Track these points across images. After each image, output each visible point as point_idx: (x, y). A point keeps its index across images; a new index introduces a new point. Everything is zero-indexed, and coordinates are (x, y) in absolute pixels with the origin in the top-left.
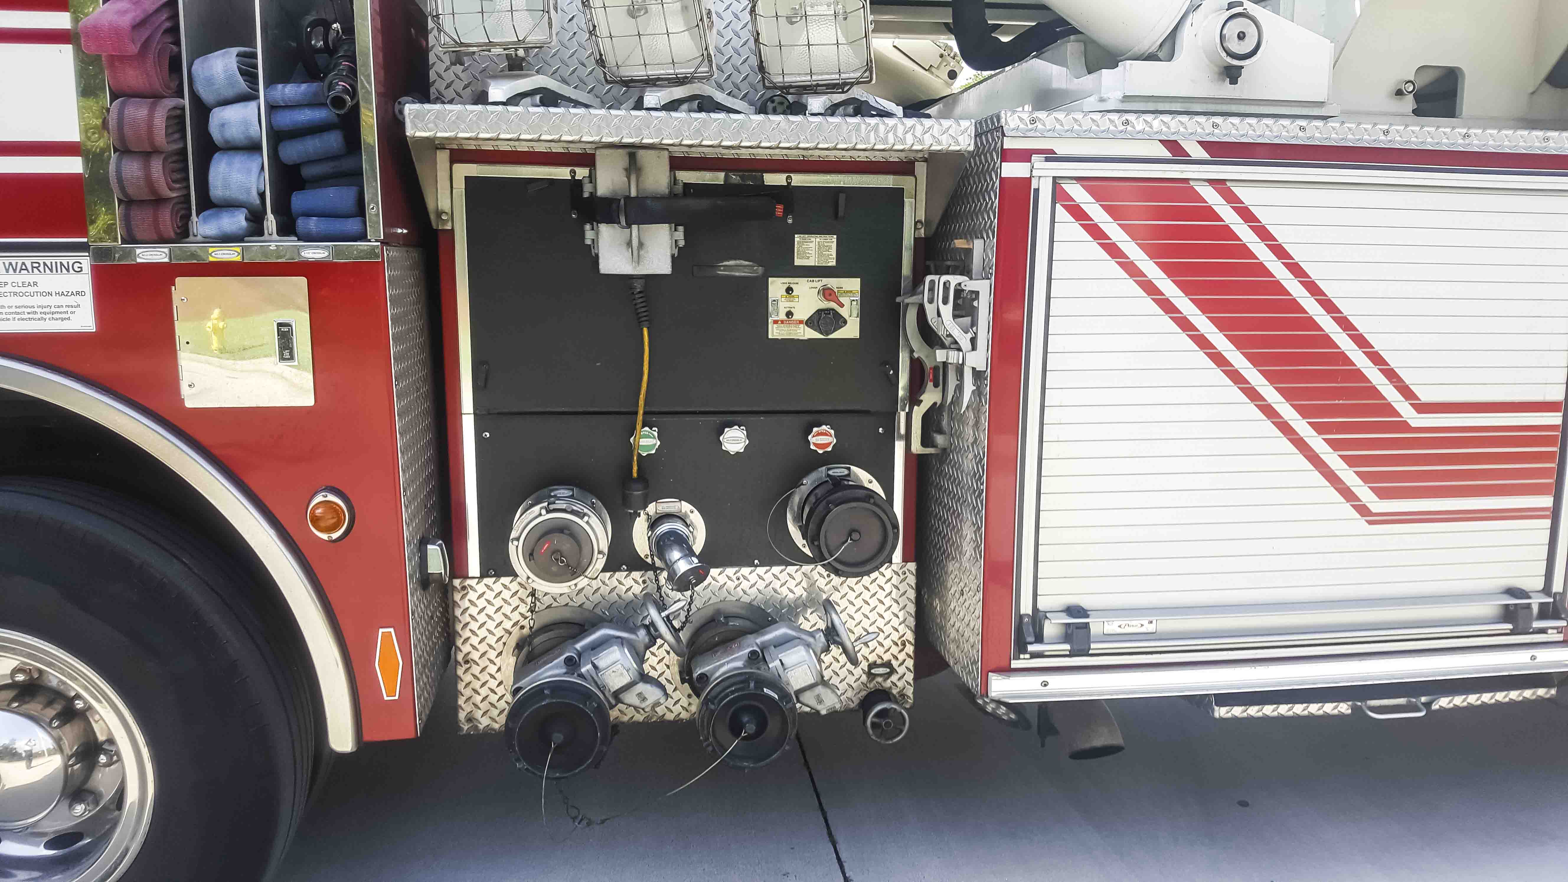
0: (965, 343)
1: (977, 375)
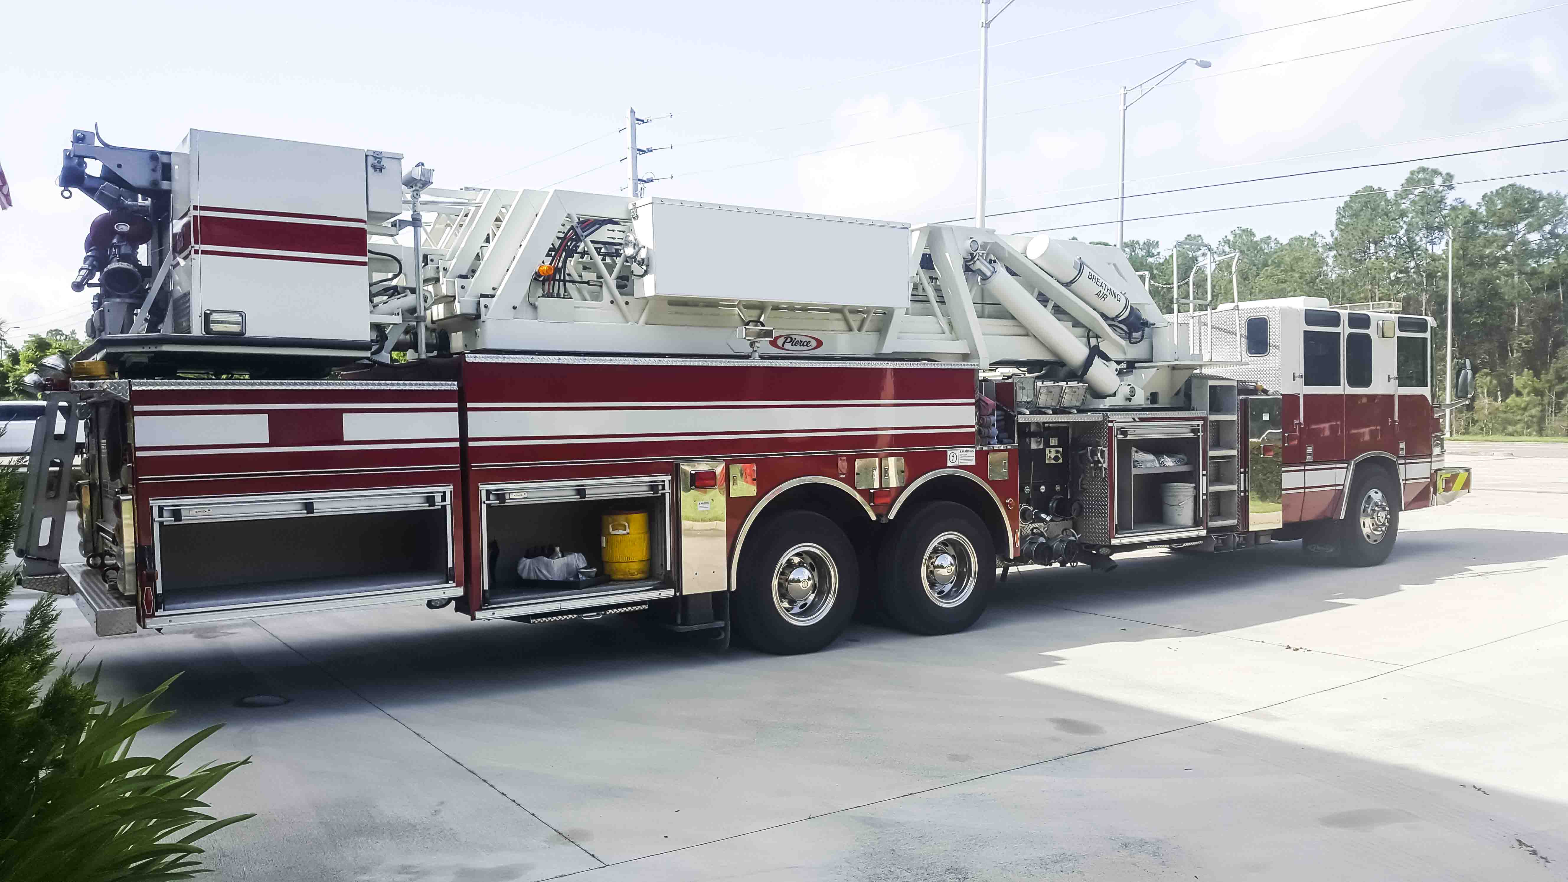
0: (1103, 462)
1: (1105, 469)
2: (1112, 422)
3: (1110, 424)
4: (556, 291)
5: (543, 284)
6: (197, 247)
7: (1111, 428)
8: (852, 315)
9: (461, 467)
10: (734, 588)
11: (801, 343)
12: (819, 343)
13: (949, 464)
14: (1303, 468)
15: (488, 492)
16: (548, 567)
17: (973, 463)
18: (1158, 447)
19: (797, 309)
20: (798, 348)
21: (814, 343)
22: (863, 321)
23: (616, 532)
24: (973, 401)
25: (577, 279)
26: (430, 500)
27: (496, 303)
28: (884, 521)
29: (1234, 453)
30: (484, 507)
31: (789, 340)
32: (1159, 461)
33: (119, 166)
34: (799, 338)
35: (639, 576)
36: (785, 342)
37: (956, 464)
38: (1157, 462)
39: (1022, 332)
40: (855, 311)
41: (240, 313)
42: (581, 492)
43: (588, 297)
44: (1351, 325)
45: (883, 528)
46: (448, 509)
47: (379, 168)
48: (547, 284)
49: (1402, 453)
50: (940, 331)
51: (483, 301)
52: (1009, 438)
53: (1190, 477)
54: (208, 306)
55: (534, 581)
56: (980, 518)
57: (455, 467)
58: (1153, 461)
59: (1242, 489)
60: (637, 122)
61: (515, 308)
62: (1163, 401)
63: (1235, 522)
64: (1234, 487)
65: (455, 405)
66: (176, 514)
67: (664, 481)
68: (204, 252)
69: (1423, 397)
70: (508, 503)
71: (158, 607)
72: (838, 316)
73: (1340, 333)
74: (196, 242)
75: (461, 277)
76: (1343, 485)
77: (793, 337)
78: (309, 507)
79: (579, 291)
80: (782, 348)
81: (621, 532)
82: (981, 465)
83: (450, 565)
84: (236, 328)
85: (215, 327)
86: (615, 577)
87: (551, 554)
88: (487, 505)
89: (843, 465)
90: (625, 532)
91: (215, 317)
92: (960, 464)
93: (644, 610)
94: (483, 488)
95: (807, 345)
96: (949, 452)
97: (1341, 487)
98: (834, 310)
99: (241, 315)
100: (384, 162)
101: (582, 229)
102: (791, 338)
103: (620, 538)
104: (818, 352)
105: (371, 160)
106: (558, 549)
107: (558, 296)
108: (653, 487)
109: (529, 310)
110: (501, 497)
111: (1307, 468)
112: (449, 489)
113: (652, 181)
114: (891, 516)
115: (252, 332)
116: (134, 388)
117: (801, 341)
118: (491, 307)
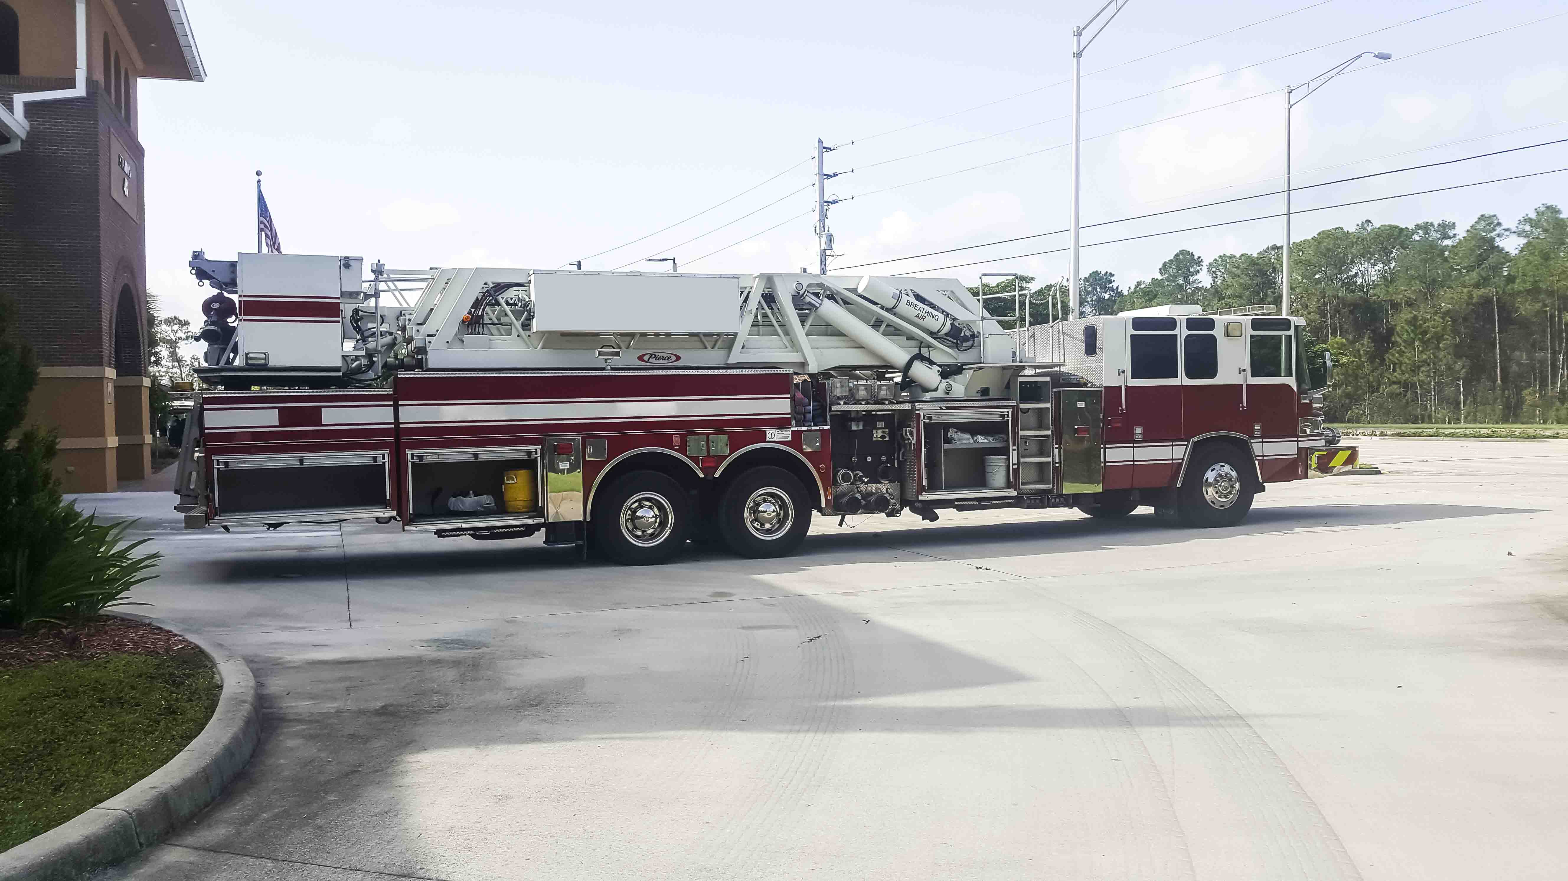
0: (911, 440)
2: (919, 410)
3: (917, 412)
4: (477, 330)
5: (468, 327)
6: (241, 317)
7: (919, 414)
8: (706, 338)
9: (395, 439)
10: (589, 519)
11: (663, 358)
12: (678, 358)
13: (768, 439)
14: (1132, 445)
15: (412, 455)
16: (463, 503)
17: (790, 439)
18: (973, 429)
19: (662, 335)
20: (661, 361)
21: (674, 358)
22: (716, 341)
23: (509, 482)
24: (789, 396)
25: (496, 321)
26: (375, 459)
27: (436, 339)
28: (710, 478)
29: (1049, 433)
30: (410, 464)
31: (653, 356)
32: (973, 439)
33: (213, 271)
34: (661, 355)
35: (524, 510)
36: (650, 357)
37: (774, 440)
38: (971, 439)
39: (853, 344)
40: (706, 335)
41: (264, 353)
42: (476, 455)
43: (503, 333)
44: (1189, 328)
45: (710, 483)
46: (387, 464)
47: (347, 266)
48: (470, 327)
49: (1257, 433)
50: (784, 347)
51: (428, 339)
52: (824, 422)
53: (1003, 451)
54: (246, 351)
55: (456, 511)
56: (796, 478)
57: (391, 439)
58: (968, 439)
59: (1057, 460)
60: (824, 150)
61: (448, 342)
62: (993, 394)
63: (1051, 486)
64: (1049, 459)
65: (391, 403)
66: (226, 464)
67: (536, 450)
68: (245, 320)
69: (1287, 387)
70: (425, 460)
71: (216, 515)
72: (696, 338)
73: (1176, 335)
74: (240, 315)
75: (418, 324)
76: (1183, 459)
77: (657, 354)
78: (301, 461)
79: (498, 329)
80: (648, 361)
81: (511, 482)
82: (797, 440)
83: (388, 497)
84: (263, 362)
85: (250, 362)
86: (510, 510)
87: (466, 495)
88: (412, 462)
89: (676, 440)
90: (513, 482)
91: (251, 355)
92: (777, 440)
93: (522, 531)
94: (409, 452)
95: (668, 359)
96: (767, 432)
97: (1180, 461)
98: (692, 335)
99: (265, 354)
100: (351, 263)
101: (494, 291)
102: (655, 355)
103: (510, 485)
104: (677, 364)
105: (342, 262)
106: (471, 492)
107: (479, 334)
108: (529, 453)
109: (459, 343)
110: (421, 457)
111: (1135, 445)
112: (387, 453)
113: (837, 202)
114: (717, 475)
115: (272, 363)
116: (204, 396)
117: (663, 357)
118: (432, 342)
